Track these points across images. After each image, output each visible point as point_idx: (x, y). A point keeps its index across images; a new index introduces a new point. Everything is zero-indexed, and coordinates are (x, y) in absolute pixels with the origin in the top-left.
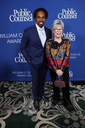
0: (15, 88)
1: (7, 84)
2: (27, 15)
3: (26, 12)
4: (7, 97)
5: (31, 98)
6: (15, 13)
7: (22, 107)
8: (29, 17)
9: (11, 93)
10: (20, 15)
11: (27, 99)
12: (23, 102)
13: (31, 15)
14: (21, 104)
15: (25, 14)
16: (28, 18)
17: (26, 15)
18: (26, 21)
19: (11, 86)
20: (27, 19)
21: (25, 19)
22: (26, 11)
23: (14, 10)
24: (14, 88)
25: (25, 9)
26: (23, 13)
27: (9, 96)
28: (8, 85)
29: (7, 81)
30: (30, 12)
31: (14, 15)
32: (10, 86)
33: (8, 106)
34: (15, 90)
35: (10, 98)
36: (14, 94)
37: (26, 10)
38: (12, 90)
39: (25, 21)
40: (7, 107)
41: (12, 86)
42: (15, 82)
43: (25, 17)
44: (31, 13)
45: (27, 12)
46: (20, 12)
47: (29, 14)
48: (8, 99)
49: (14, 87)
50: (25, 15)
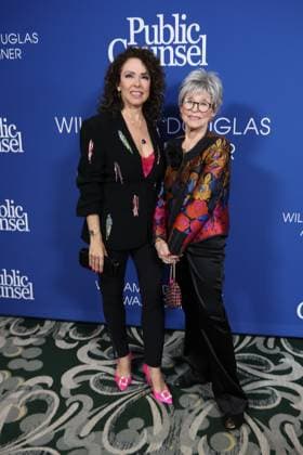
0: (104, 354)
1: (67, 334)
2: (184, 41)
3: (180, 29)
4: (74, 392)
5: (183, 408)
6: (132, 32)
7: (146, 446)
8: (194, 51)
9: (92, 378)
10: (156, 42)
11: (169, 411)
12: (149, 422)
13: (201, 41)
14: (140, 431)
15: (174, 34)
16: (185, 54)
17: (180, 39)
18: (177, 63)
19: (86, 342)
20: (182, 56)
21: (175, 56)
22: (181, 22)
23: (131, 20)
24: (99, 353)
25: (176, 16)
26: (167, 32)
27: (84, 388)
28: (74, 341)
29: (69, 321)
30: (198, 29)
31: (129, 41)
32: (82, 343)
33: (81, 438)
34: (105, 362)
35: (88, 401)
36: (103, 383)
37: (184, 17)
38: (93, 365)
39: (171, 64)
40: (80, 443)
41: (92, 346)
42: (103, 327)
43: (174, 46)
44: (201, 32)
45: (184, 26)
46: (155, 27)
47: (194, 38)
48: (81, 405)
49: (102, 349)
50: (177, 42)
